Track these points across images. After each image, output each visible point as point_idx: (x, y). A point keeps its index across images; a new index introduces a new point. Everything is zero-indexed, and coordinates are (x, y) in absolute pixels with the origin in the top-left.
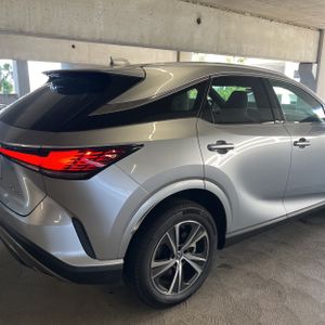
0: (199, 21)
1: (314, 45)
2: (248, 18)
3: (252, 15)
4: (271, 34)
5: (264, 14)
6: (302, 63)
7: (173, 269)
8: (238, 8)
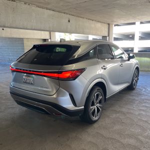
0: (69, 21)
1: (107, 30)
2: (85, 20)
3: (86, 19)
4: (93, 26)
5: (91, 18)
6: (103, 37)
7: (94, 110)
8: (82, 16)
